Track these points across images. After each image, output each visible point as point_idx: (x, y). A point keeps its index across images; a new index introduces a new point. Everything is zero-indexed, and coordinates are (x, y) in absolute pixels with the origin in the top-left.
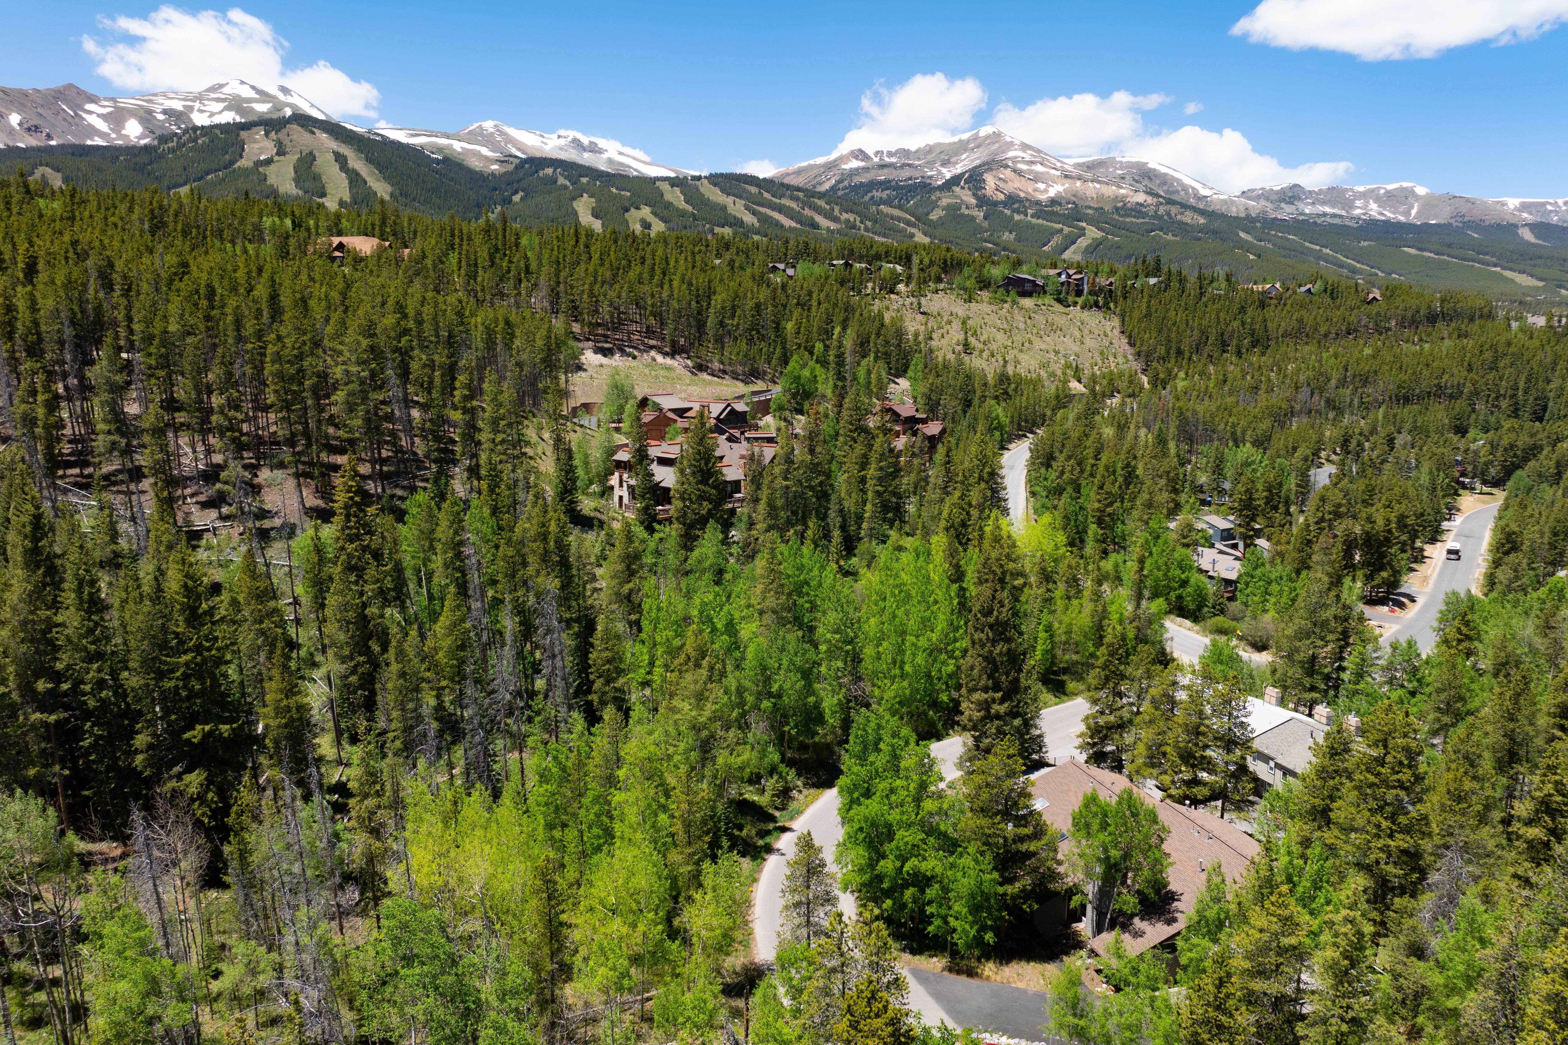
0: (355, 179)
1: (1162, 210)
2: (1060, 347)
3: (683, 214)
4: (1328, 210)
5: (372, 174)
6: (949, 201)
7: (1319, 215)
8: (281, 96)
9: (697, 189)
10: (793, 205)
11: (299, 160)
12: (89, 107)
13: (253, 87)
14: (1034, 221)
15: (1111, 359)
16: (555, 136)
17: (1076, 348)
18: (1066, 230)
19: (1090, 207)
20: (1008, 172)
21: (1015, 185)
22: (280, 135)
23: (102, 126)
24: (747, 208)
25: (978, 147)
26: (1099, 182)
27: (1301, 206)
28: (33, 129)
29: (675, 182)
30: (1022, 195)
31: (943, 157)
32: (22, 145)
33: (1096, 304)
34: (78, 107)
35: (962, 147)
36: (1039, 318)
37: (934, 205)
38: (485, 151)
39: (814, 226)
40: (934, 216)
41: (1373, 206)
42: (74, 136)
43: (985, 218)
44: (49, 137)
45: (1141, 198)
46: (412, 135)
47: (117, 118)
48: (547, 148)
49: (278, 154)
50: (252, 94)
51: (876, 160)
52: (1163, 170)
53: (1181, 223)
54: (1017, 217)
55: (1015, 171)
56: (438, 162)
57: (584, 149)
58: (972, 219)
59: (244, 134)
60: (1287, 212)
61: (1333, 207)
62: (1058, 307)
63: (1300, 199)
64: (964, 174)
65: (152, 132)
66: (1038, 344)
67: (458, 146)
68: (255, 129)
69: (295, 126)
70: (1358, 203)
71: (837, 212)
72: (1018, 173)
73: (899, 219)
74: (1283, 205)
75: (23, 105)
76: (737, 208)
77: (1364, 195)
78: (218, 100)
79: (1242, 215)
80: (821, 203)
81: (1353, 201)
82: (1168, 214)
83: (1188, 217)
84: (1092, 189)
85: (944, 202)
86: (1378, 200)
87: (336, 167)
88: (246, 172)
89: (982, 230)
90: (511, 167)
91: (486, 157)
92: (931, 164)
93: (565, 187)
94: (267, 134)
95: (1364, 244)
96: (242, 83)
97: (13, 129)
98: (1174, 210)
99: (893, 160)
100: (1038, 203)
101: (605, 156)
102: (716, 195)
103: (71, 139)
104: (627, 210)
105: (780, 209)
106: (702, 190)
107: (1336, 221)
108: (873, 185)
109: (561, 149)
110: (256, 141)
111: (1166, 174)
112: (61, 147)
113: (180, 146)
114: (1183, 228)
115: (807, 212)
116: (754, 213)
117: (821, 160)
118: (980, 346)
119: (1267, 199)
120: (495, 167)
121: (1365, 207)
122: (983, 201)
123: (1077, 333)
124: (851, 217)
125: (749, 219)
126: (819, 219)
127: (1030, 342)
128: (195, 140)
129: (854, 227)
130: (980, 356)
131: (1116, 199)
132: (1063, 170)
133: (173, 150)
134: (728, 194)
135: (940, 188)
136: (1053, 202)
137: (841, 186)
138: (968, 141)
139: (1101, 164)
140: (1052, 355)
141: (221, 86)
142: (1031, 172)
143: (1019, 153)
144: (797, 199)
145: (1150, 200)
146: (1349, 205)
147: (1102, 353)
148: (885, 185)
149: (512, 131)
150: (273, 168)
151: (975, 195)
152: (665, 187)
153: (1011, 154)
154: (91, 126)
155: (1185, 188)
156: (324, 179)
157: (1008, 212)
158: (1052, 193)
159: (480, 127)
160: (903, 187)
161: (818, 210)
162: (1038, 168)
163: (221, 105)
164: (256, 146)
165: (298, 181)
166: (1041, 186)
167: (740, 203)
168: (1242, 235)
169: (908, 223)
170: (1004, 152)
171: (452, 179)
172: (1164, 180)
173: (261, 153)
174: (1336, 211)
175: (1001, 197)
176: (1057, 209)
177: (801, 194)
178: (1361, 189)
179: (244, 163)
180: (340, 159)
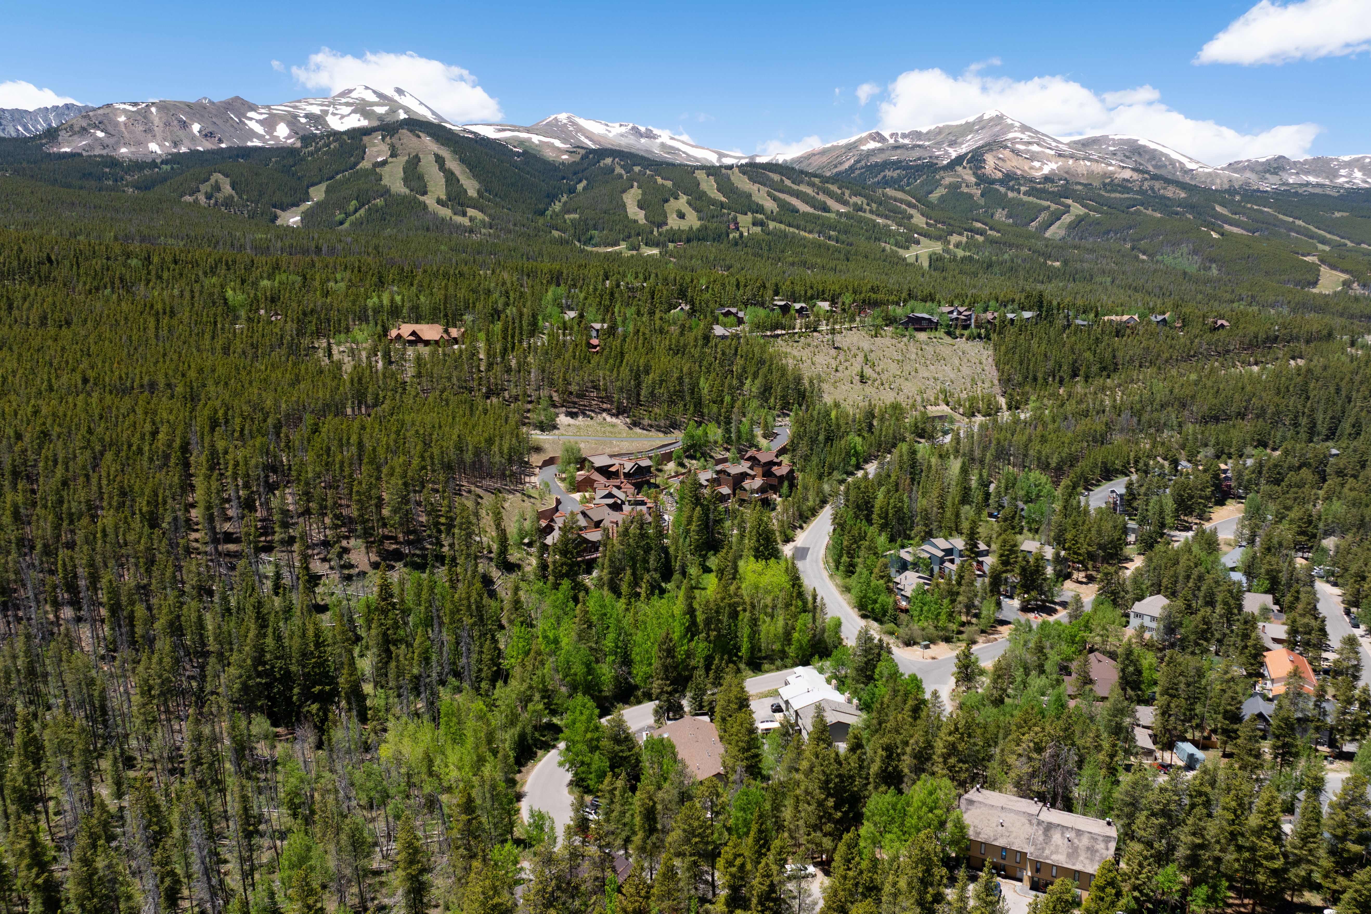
0: (451, 178)
1: (1146, 185)
2: (940, 376)
3: (714, 202)
4: (1312, 179)
5: (463, 172)
6: (951, 180)
7: (1301, 185)
8: (397, 97)
9: (729, 179)
10: (809, 191)
11: (407, 162)
12: (250, 114)
13: (375, 92)
14: (1026, 198)
15: (980, 384)
16: (617, 125)
17: (952, 376)
18: (1053, 207)
19: (1080, 184)
20: (1007, 152)
21: (1013, 164)
22: (394, 140)
23: (259, 129)
24: (769, 194)
25: (982, 128)
26: (1089, 160)
27: (1285, 176)
28: (208, 135)
29: (711, 170)
30: (1019, 172)
31: (951, 137)
32: (201, 149)
33: (979, 336)
34: (241, 115)
35: (968, 128)
36: (929, 349)
37: (938, 184)
38: (557, 143)
39: (826, 209)
40: (934, 197)
41: (1358, 174)
42: (238, 138)
43: (982, 195)
44: (220, 141)
45: (1127, 174)
46: (500, 131)
47: (270, 123)
48: (611, 135)
49: (392, 156)
50: (374, 98)
51: (892, 141)
52: (1152, 146)
53: (1164, 197)
54: (1011, 194)
55: (1013, 151)
56: (518, 154)
57: (641, 135)
58: (971, 196)
59: (366, 139)
60: (1268, 184)
61: (1317, 176)
62: (948, 339)
63: (1284, 169)
64: (967, 154)
65: (297, 133)
66: (923, 373)
67: (536, 139)
68: (374, 134)
69: (405, 131)
70: (1343, 172)
71: (847, 196)
72: (1016, 153)
73: (902, 201)
74: (1267, 175)
75: (202, 116)
76: (760, 195)
77: (1349, 165)
78: (347, 104)
79: (1226, 186)
80: (834, 188)
81: (1338, 170)
82: (1152, 189)
83: (1170, 192)
84: (1083, 166)
85: (947, 181)
86: (1363, 168)
87: (436, 167)
88: (366, 173)
89: (978, 206)
90: (577, 158)
91: (558, 149)
92: (939, 144)
93: (621, 176)
94: (383, 139)
95: (1337, 215)
96: (367, 88)
97: (194, 135)
98: (1157, 185)
99: (906, 141)
100: (1032, 180)
101: (659, 141)
102: (743, 183)
103: (237, 142)
104: (667, 201)
105: (798, 195)
106: (732, 178)
107: (1318, 191)
108: (886, 165)
109: (622, 135)
110: (374, 145)
111: (1155, 150)
112: (229, 149)
113: (318, 150)
114: (1163, 204)
115: (822, 197)
116: (775, 199)
117: (843, 142)
118: (875, 376)
119: (1252, 170)
120: (565, 157)
121: (1350, 175)
122: (982, 179)
123: (957, 362)
124: (858, 200)
125: (770, 205)
126: (831, 203)
127: (916, 371)
128: (328, 145)
129: (861, 209)
130: (873, 385)
131: (1105, 175)
132: (1056, 149)
133: (311, 154)
134: (755, 182)
135: (945, 168)
136: (1047, 179)
137: (859, 166)
138: (974, 124)
139: (1094, 141)
140: (931, 382)
141: (350, 91)
142: (1028, 151)
143: (1019, 135)
144: (812, 185)
145: (1136, 176)
146: (1334, 174)
147: (973, 379)
148: (896, 165)
149: (582, 122)
150: (387, 168)
151: (975, 174)
152: (701, 175)
153: (1010, 136)
154: (251, 130)
155: (1172, 162)
156: (426, 178)
157: (1002, 190)
158: (1046, 170)
159: (556, 119)
160: (912, 167)
161: (830, 194)
162: (1035, 148)
163: (349, 109)
164: (375, 149)
165: (406, 180)
166: (1037, 164)
167: (764, 190)
168: (1219, 209)
169: (910, 205)
170: (1005, 133)
171: (528, 173)
172: (1153, 155)
173: (378, 156)
174: (1320, 180)
175: (999, 175)
176: (1049, 186)
177: (817, 180)
178: (1347, 158)
179: (365, 164)
180: (440, 160)
